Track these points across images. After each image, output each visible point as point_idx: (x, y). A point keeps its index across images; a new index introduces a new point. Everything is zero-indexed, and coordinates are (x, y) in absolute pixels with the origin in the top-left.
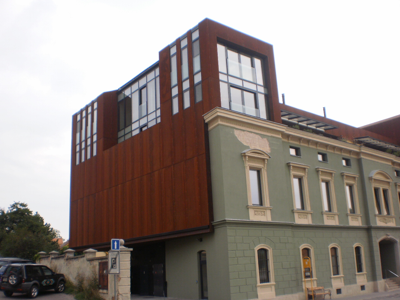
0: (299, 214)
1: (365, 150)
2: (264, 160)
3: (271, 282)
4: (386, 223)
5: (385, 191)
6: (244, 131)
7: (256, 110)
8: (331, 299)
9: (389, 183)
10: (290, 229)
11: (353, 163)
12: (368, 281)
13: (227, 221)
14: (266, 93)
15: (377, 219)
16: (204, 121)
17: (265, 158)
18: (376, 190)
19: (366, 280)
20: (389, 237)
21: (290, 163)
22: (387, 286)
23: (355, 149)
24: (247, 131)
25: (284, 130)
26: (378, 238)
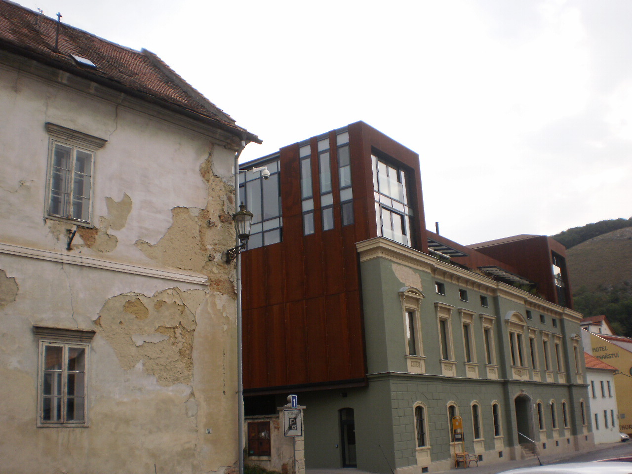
0: (446, 365)
1: (503, 286)
2: (418, 300)
3: (426, 446)
4: (521, 377)
5: (519, 336)
6: (399, 264)
7: (403, 237)
8: (477, 466)
9: (523, 326)
10: (440, 383)
11: (490, 302)
12: (505, 446)
13: (392, 374)
14: (412, 215)
15: (513, 370)
16: (357, 249)
17: (420, 297)
18: (511, 335)
19: (503, 445)
20: (524, 393)
21: (438, 303)
22: (524, 452)
23: (492, 284)
24: (403, 265)
25: (434, 264)
26: (515, 393)
